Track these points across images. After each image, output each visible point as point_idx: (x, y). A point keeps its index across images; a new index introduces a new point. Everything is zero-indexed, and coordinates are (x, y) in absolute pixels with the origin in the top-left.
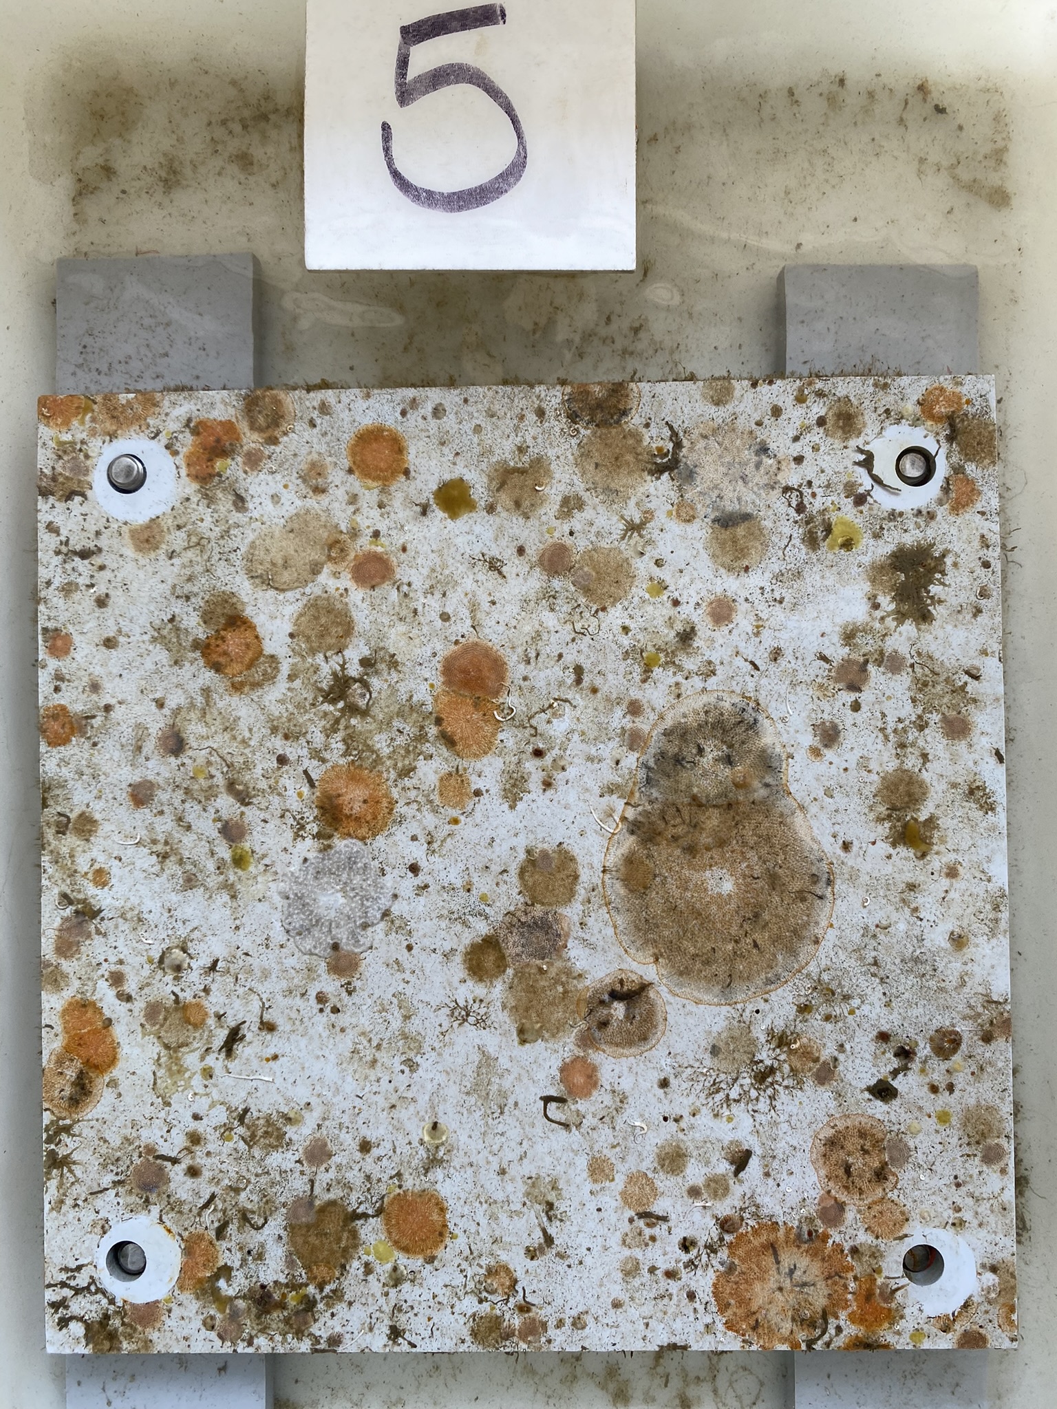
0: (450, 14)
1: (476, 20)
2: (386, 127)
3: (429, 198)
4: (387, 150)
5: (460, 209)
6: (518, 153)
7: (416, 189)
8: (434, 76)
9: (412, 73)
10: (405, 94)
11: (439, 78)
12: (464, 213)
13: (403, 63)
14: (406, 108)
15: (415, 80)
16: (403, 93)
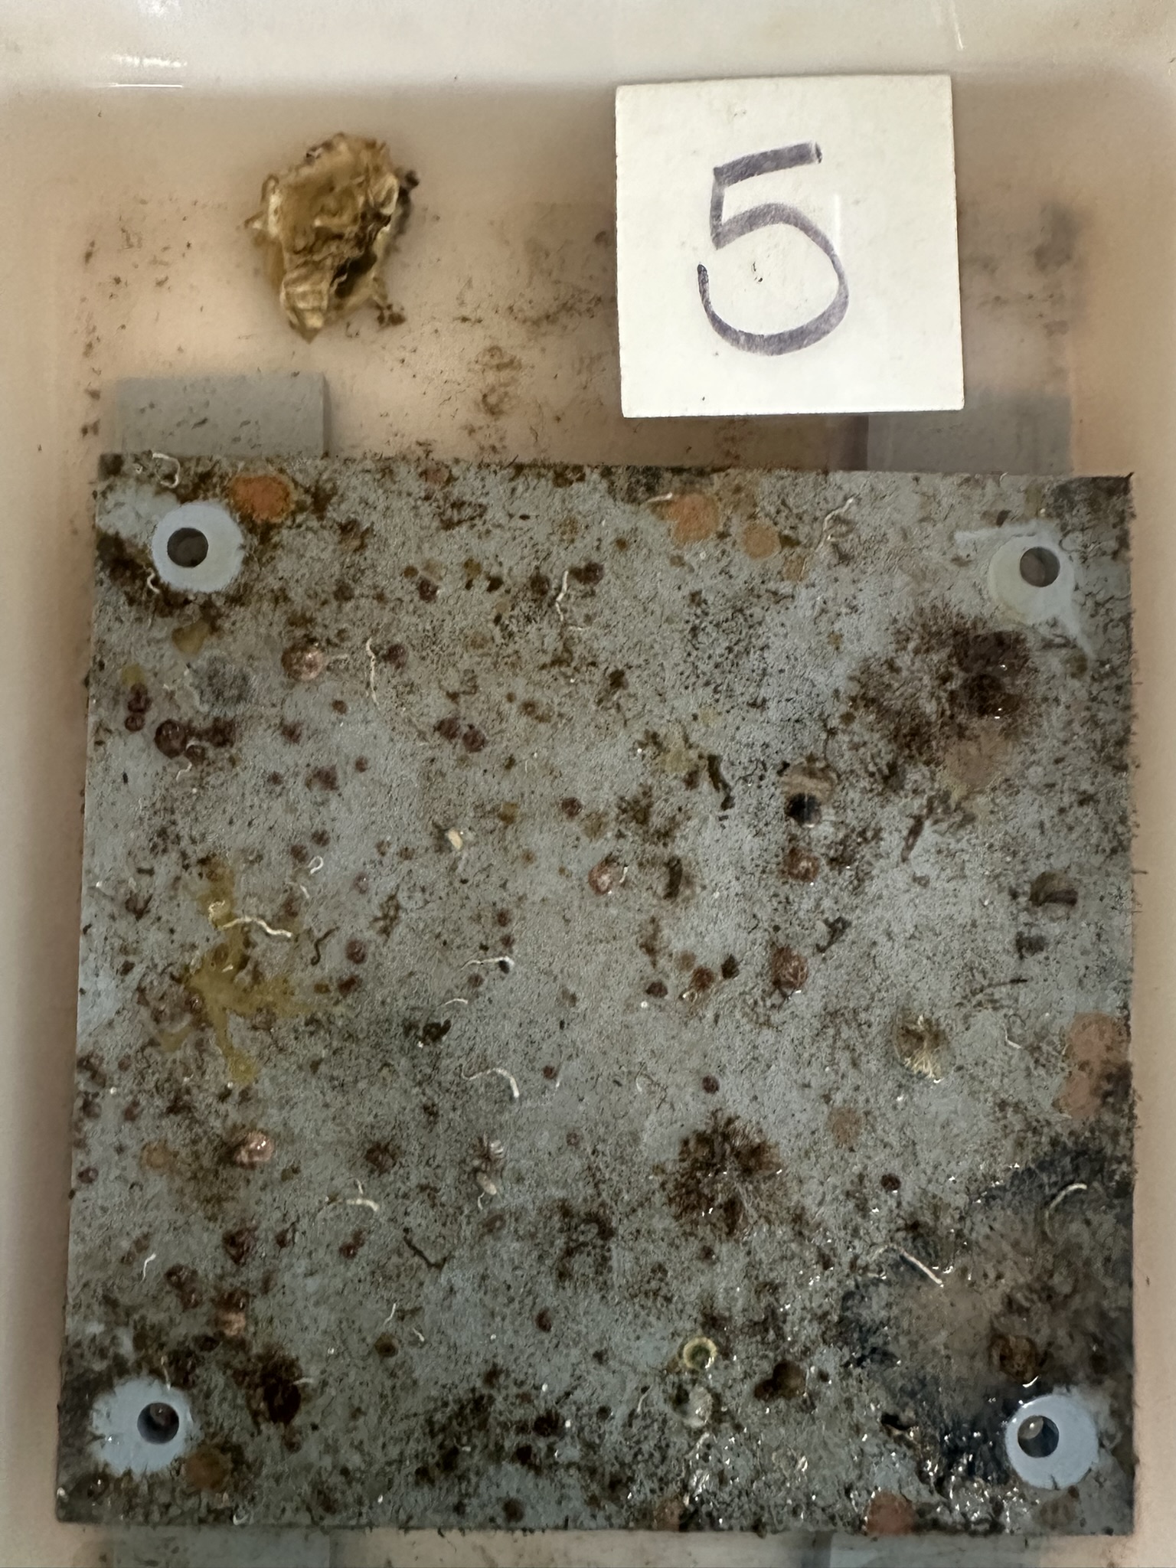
0: (764, 155)
1: (791, 160)
2: (701, 270)
3: (751, 342)
4: (703, 292)
5: (780, 352)
6: (840, 294)
7: (734, 330)
8: (750, 217)
9: (727, 215)
10: (720, 237)
11: (753, 219)
12: (785, 356)
13: (717, 206)
14: (722, 251)
15: (730, 222)
16: (718, 235)
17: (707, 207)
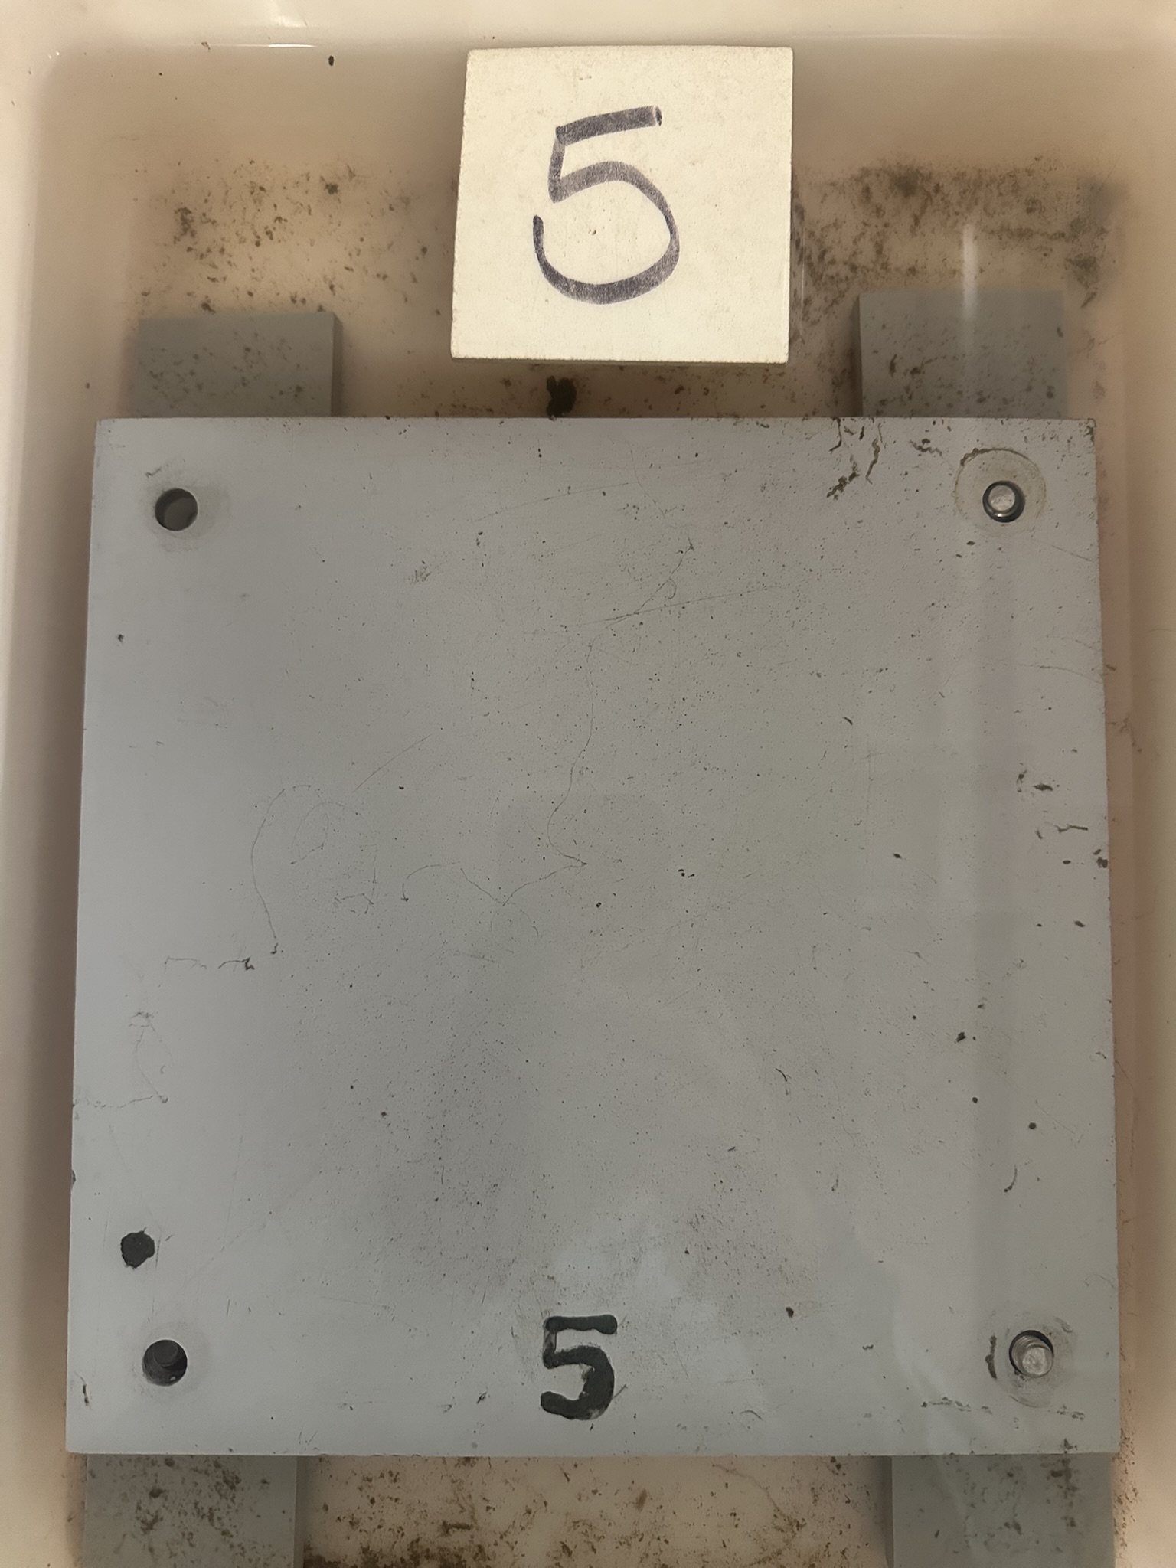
0: (606, 116)
1: (632, 122)
2: (537, 222)
3: (579, 290)
4: (538, 242)
5: (609, 300)
6: (671, 247)
7: (566, 279)
8: (588, 173)
9: (566, 170)
10: (558, 190)
11: (592, 176)
12: (612, 305)
13: (557, 162)
14: (558, 204)
15: (568, 177)
16: (556, 189)
17: (548, 163)
